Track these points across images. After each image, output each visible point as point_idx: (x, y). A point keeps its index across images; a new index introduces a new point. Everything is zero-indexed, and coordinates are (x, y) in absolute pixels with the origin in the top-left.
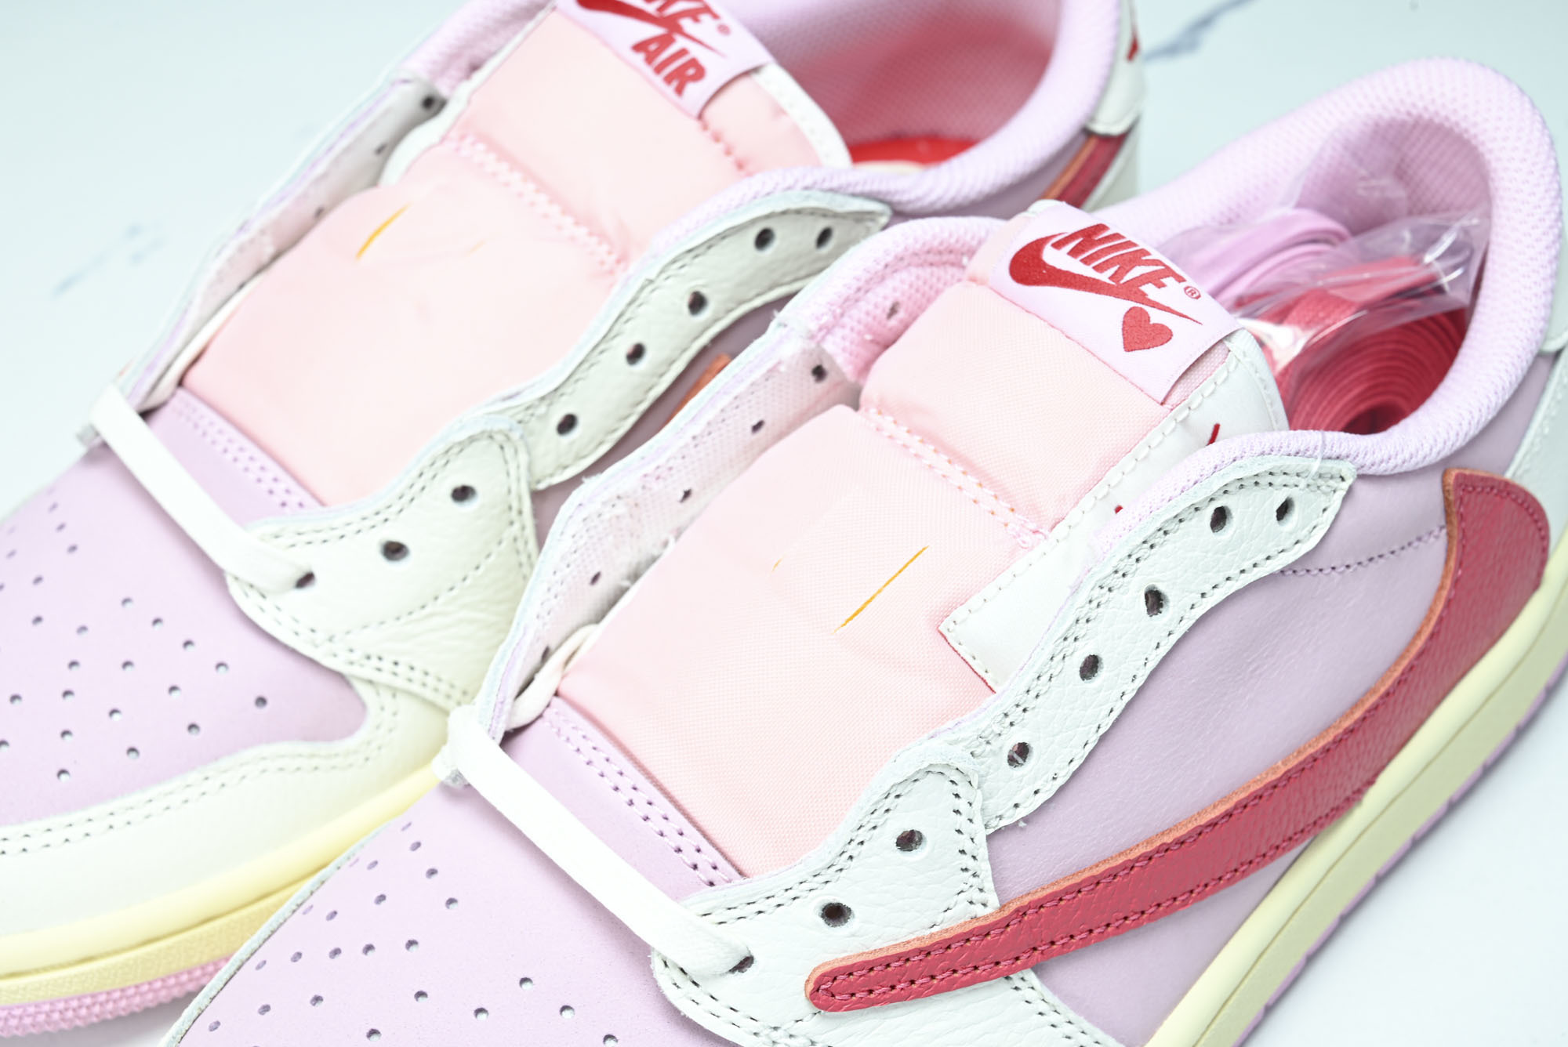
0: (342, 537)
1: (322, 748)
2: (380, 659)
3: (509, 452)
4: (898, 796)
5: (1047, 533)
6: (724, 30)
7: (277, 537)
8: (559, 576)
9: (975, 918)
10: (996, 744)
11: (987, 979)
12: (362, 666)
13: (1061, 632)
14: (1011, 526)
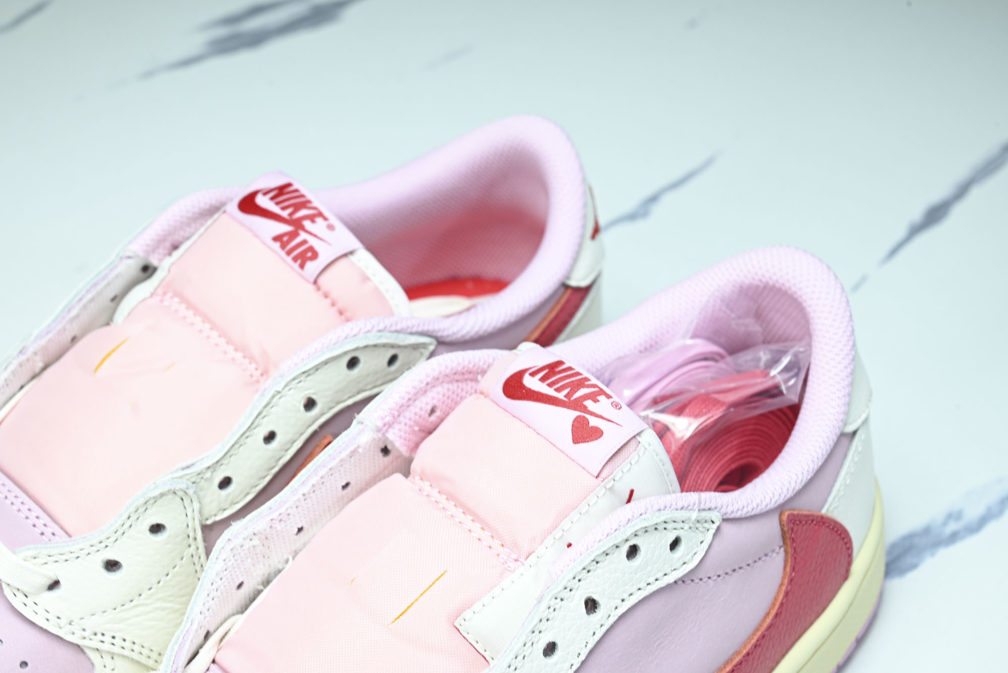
0: (78, 557)
2: (103, 635)
3: (187, 502)
5: (523, 561)
6: (331, 227)
7: (35, 558)
8: (215, 587)
12: (91, 639)
13: (530, 628)
14: (501, 556)
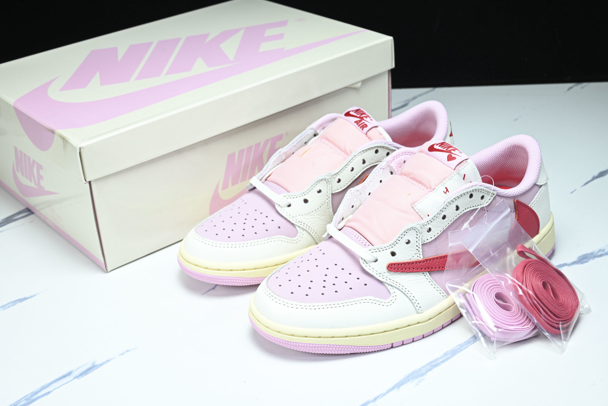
0: (297, 197)
1: (290, 238)
2: (301, 222)
3: (328, 183)
5: (432, 191)
6: (371, 120)
7: (285, 197)
9: (418, 259)
10: (425, 227)
12: (298, 223)
14: (426, 191)
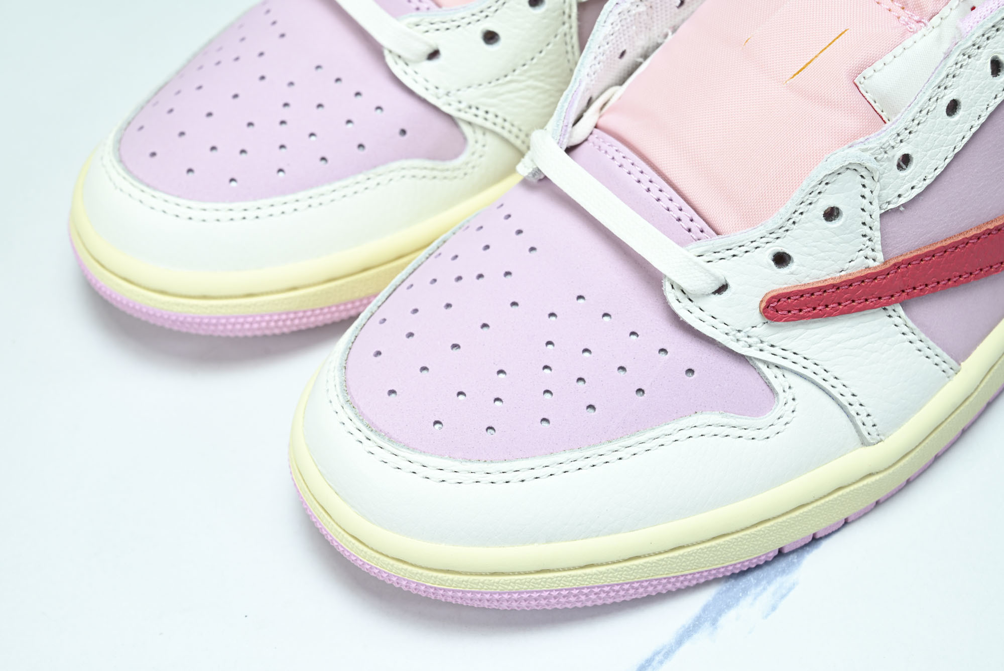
0: (459, 26)
1: (440, 165)
2: (477, 108)
4: (827, 184)
5: (926, 22)
7: (417, 25)
8: (601, 50)
9: (868, 268)
10: (891, 153)
11: (873, 308)
12: (466, 112)
13: (936, 83)
14: (902, 18)
